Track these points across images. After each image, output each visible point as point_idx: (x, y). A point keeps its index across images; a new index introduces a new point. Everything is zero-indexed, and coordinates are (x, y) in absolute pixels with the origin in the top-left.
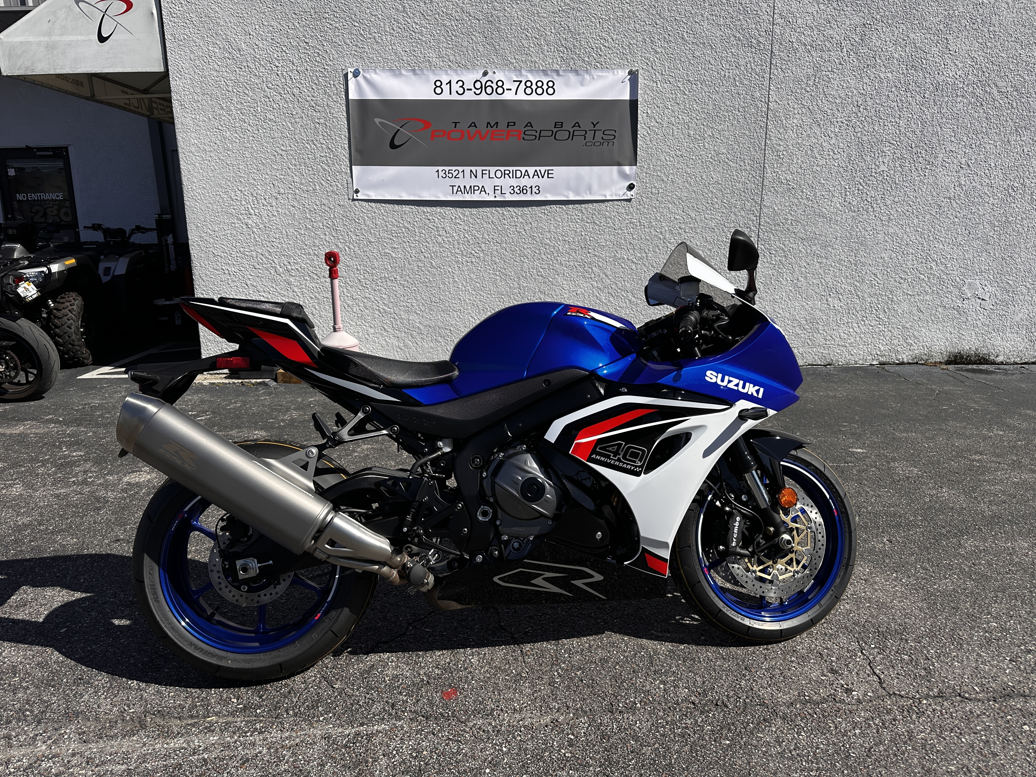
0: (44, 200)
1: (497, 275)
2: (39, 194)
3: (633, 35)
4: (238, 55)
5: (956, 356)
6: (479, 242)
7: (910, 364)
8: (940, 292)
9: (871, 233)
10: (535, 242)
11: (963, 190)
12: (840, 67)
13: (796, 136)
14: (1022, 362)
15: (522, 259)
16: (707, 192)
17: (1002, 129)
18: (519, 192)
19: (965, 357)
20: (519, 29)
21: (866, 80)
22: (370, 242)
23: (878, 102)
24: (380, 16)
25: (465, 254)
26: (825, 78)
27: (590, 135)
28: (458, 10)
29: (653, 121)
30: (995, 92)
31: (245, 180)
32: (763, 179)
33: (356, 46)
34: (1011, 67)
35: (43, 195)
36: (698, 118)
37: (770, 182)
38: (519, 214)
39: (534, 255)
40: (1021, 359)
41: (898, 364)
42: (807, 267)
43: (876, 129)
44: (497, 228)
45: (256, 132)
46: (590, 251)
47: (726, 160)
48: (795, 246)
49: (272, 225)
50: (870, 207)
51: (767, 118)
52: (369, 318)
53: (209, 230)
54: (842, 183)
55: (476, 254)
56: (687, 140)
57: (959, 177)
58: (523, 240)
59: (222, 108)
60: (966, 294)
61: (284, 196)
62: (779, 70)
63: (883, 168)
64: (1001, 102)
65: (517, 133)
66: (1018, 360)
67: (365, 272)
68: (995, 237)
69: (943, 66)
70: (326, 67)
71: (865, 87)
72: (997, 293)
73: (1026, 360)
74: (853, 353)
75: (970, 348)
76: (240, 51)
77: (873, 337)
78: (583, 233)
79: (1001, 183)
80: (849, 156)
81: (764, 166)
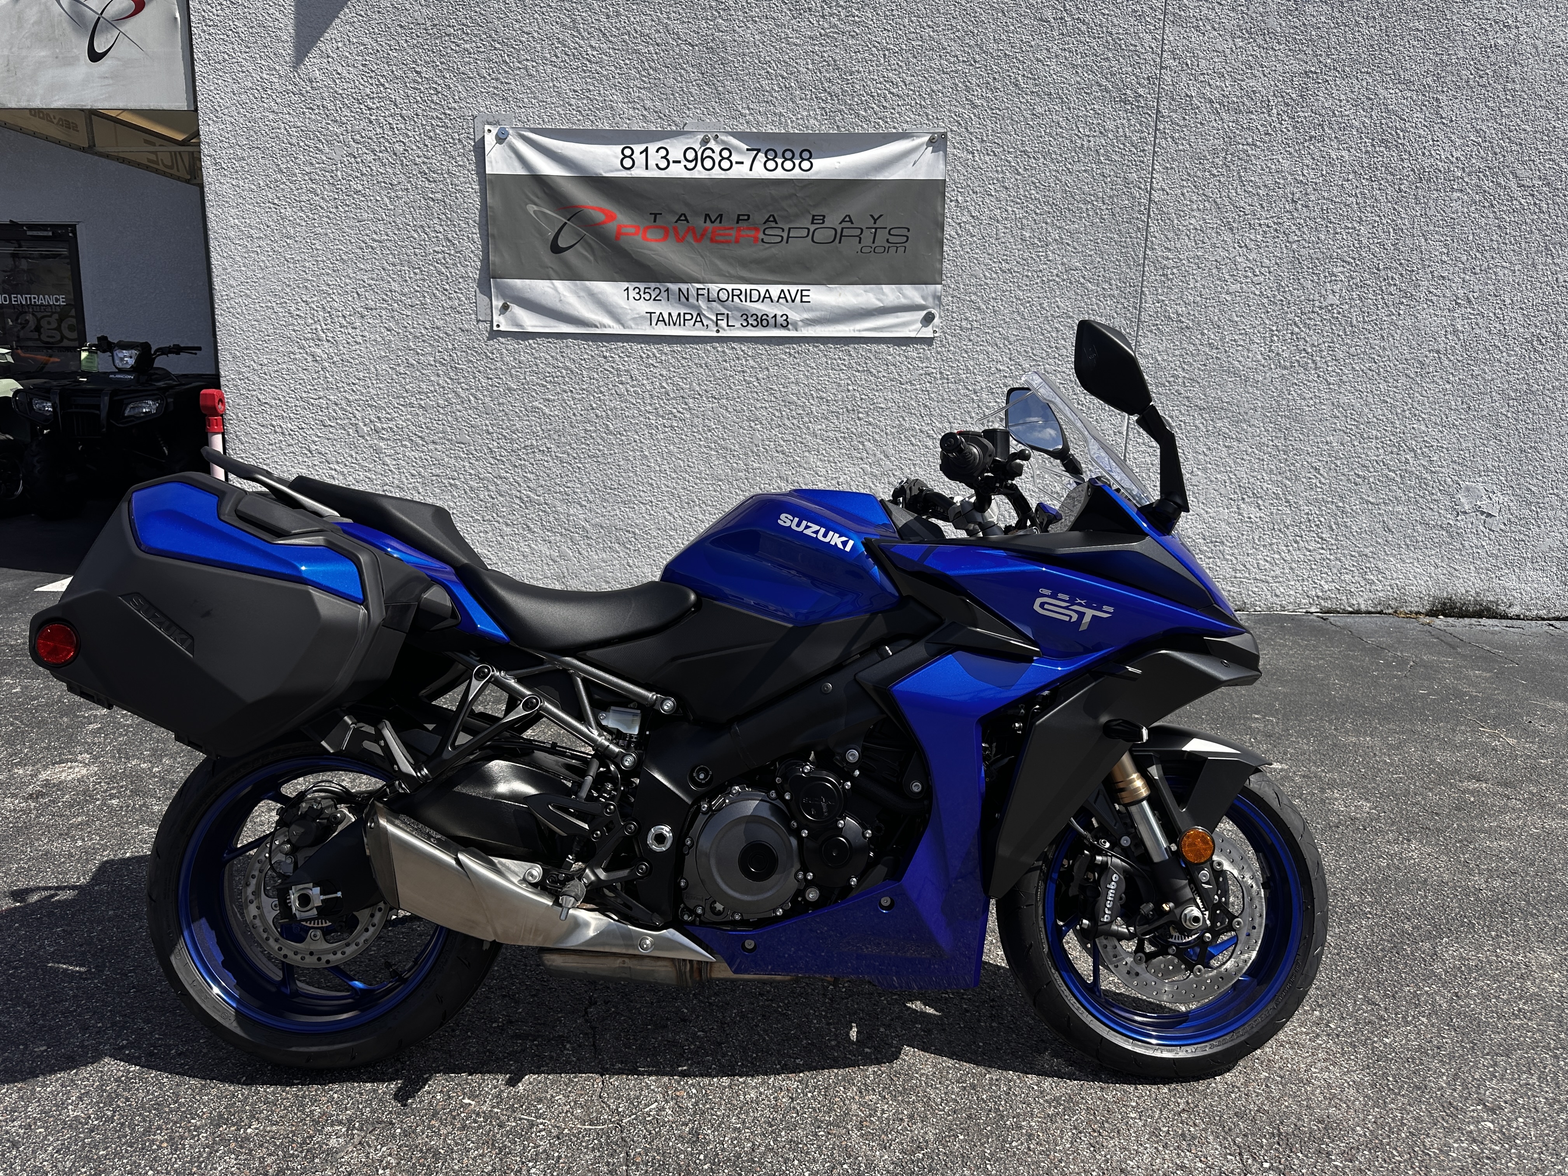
0: (35, 305)
1: (711, 449)
2: (28, 296)
3: (938, 77)
4: (309, 88)
5: (1445, 604)
6: (685, 396)
7: (1370, 613)
8: (1421, 500)
9: (1311, 402)
10: (773, 399)
11: (1459, 340)
12: (1267, 139)
13: (1193, 244)
14: (1550, 616)
15: (753, 424)
16: (1050, 329)
17: (1523, 245)
19: (1458, 604)
20: (757, 61)
21: (1308, 161)
22: (509, 389)
23: (1326, 195)
24: (536, 35)
25: (661, 413)
26: (1242, 155)
27: (867, 236)
28: (660, 27)
29: (966, 213)
30: (1514, 186)
31: (313, 286)
32: (1140, 312)
33: (497, 79)
34: (1540, 147)
35: (35, 298)
36: (1038, 211)
37: (1150, 316)
38: (750, 354)
39: (772, 419)
40: (1549, 612)
41: (1351, 613)
42: (1207, 453)
43: (1323, 237)
44: (714, 375)
45: (334, 210)
46: (860, 415)
47: (1082, 280)
48: (1188, 419)
49: (353, 358)
50: (1310, 361)
51: (1149, 216)
52: (504, 509)
53: (252, 363)
54: (1267, 322)
55: (678, 415)
56: (1020, 247)
57: (1454, 319)
58: (755, 395)
59: (280, 171)
60: (1462, 505)
61: (374, 313)
62: (1169, 139)
63: (1332, 299)
64: (1523, 201)
65: (753, 232)
66: (1543, 613)
67: (500, 436)
68: (1509, 415)
69: (1431, 143)
70: (448, 112)
71: (1305, 172)
72: (1511, 504)
73: (1557, 613)
74: (1279, 593)
75: (1467, 592)
76: (311, 81)
77: (1312, 569)
78: (850, 388)
79: (1521, 330)
80: (1278, 279)
81: (1142, 291)
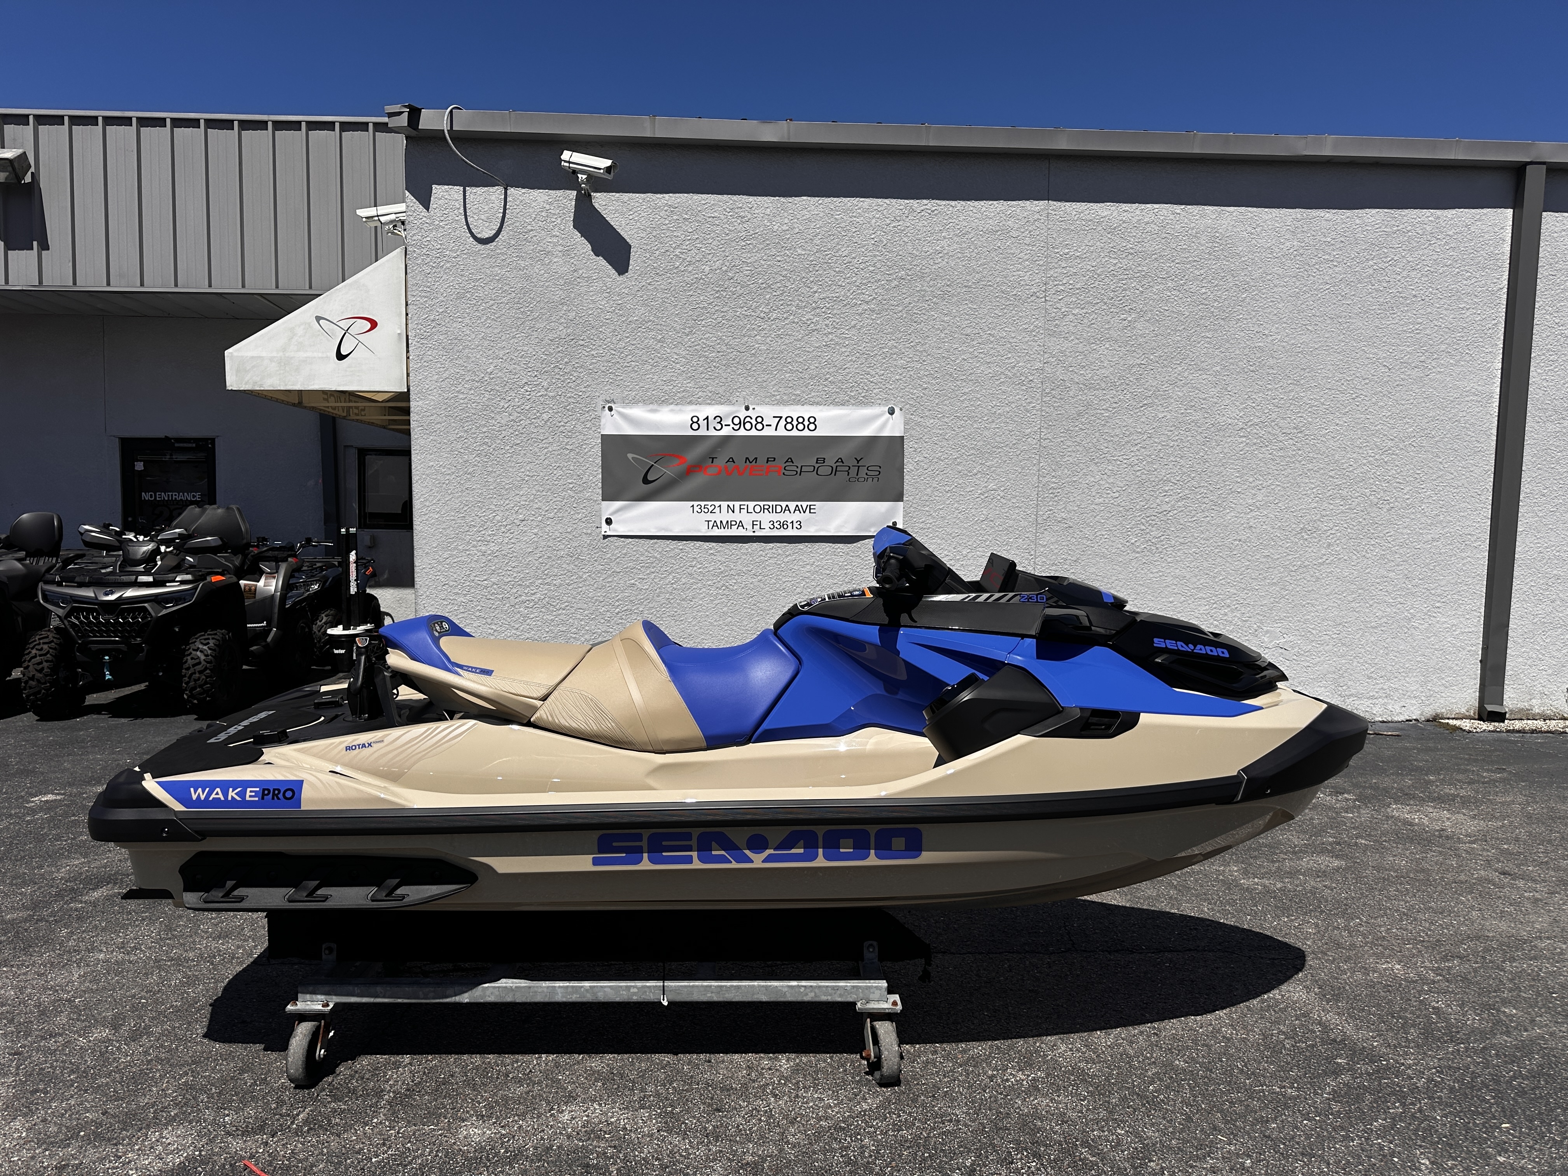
0: (175, 500)
1: (752, 610)
2: (170, 494)
18: (779, 527)
27: (853, 471)
29: (920, 456)
35: (175, 495)
36: (967, 454)
39: (794, 589)
55: (730, 587)
56: (956, 476)
61: (525, 523)
65: (777, 469)
70: (580, 394)
